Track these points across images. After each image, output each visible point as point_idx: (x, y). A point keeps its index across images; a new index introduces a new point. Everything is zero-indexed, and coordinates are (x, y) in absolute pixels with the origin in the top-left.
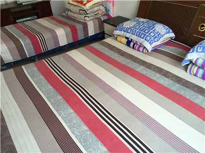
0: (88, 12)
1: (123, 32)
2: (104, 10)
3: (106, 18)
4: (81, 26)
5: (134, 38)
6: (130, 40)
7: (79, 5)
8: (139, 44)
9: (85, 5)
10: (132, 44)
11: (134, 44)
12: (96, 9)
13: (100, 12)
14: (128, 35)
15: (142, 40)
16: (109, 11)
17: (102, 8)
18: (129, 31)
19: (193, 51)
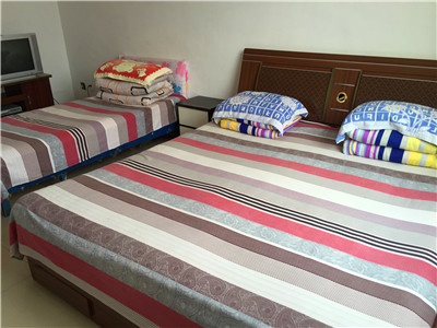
0: (148, 91)
1: (231, 112)
2: (171, 88)
3: (178, 100)
4: (142, 114)
5: (254, 118)
6: (246, 122)
7: (130, 79)
8: (263, 126)
9: (143, 78)
10: (250, 129)
11: (254, 128)
12: (159, 85)
13: (166, 91)
14: (242, 116)
15: (269, 119)
16: (180, 88)
17: (168, 84)
18: (243, 109)
19: (349, 121)
